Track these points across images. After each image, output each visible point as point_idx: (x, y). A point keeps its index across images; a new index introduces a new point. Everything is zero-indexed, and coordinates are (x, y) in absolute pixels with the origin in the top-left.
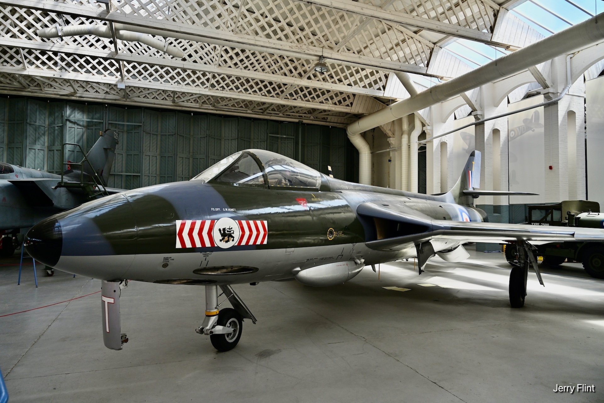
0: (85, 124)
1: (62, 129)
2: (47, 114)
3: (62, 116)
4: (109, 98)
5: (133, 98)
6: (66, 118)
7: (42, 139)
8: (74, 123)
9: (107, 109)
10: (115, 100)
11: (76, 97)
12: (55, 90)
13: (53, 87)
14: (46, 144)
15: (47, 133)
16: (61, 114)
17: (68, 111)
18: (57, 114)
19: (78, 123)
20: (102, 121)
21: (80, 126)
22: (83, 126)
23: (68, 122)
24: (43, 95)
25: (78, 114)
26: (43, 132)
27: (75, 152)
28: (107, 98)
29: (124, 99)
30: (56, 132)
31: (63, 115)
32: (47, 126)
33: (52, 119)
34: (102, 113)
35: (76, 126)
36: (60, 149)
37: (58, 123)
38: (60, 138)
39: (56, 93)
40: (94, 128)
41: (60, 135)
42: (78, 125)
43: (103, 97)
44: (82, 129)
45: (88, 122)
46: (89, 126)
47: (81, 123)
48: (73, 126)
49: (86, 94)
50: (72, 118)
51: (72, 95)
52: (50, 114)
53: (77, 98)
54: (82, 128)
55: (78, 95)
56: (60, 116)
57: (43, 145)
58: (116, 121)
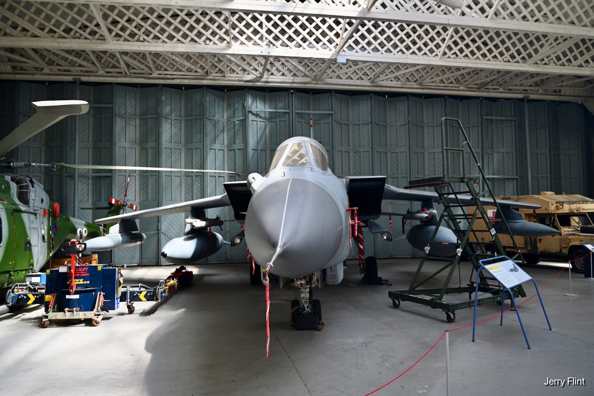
0: (267, 116)
1: (244, 122)
2: (225, 106)
3: (244, 107)
4: (297, 81)
5: (325, 80)
6: (248, 110)
7: (221, 136)
8: (257, 115)
9: (293, 95)
10: (305, 83)
11: (262, 82)
12: (238, 75)
13: (235, 73)
14: (226, 143)
15: (226, 129)
16: (241, 105)
17: (250, 100)
18: (236, 106)
19: (260, 115)
20: (288, 111)
21: (263, 118)
22: (265, 119)
23: (250, 114)
24: (227, 82)
25: (260, 103)
26: (221, 128)
27: (259, 151)
28: (295, 81)
29: (315, 82)
30: (237, 127)
31: (246, 106)
32: (226, 120)
33: (231, 112)
34: (287, 101)
35: (258, 119)
36: (243, 148)
37: (238, 117)
38: (241, 134)
39: (240, 79)
40: (278, 120)
41: (241, 130)
42: (260, 117)
43: (291, 81)
44: (264, 123)
45: (271, 113)
46: (272, 117)
47: (263, 115)
48: (256, 119)
49: (272, 79)
50: (254, 109)
51: (258, 79)
52: (229, 106)
53: (263, 84)
55: (264, 80)
56: (240, 108)
57: (223, 144)
58: (302, 110)
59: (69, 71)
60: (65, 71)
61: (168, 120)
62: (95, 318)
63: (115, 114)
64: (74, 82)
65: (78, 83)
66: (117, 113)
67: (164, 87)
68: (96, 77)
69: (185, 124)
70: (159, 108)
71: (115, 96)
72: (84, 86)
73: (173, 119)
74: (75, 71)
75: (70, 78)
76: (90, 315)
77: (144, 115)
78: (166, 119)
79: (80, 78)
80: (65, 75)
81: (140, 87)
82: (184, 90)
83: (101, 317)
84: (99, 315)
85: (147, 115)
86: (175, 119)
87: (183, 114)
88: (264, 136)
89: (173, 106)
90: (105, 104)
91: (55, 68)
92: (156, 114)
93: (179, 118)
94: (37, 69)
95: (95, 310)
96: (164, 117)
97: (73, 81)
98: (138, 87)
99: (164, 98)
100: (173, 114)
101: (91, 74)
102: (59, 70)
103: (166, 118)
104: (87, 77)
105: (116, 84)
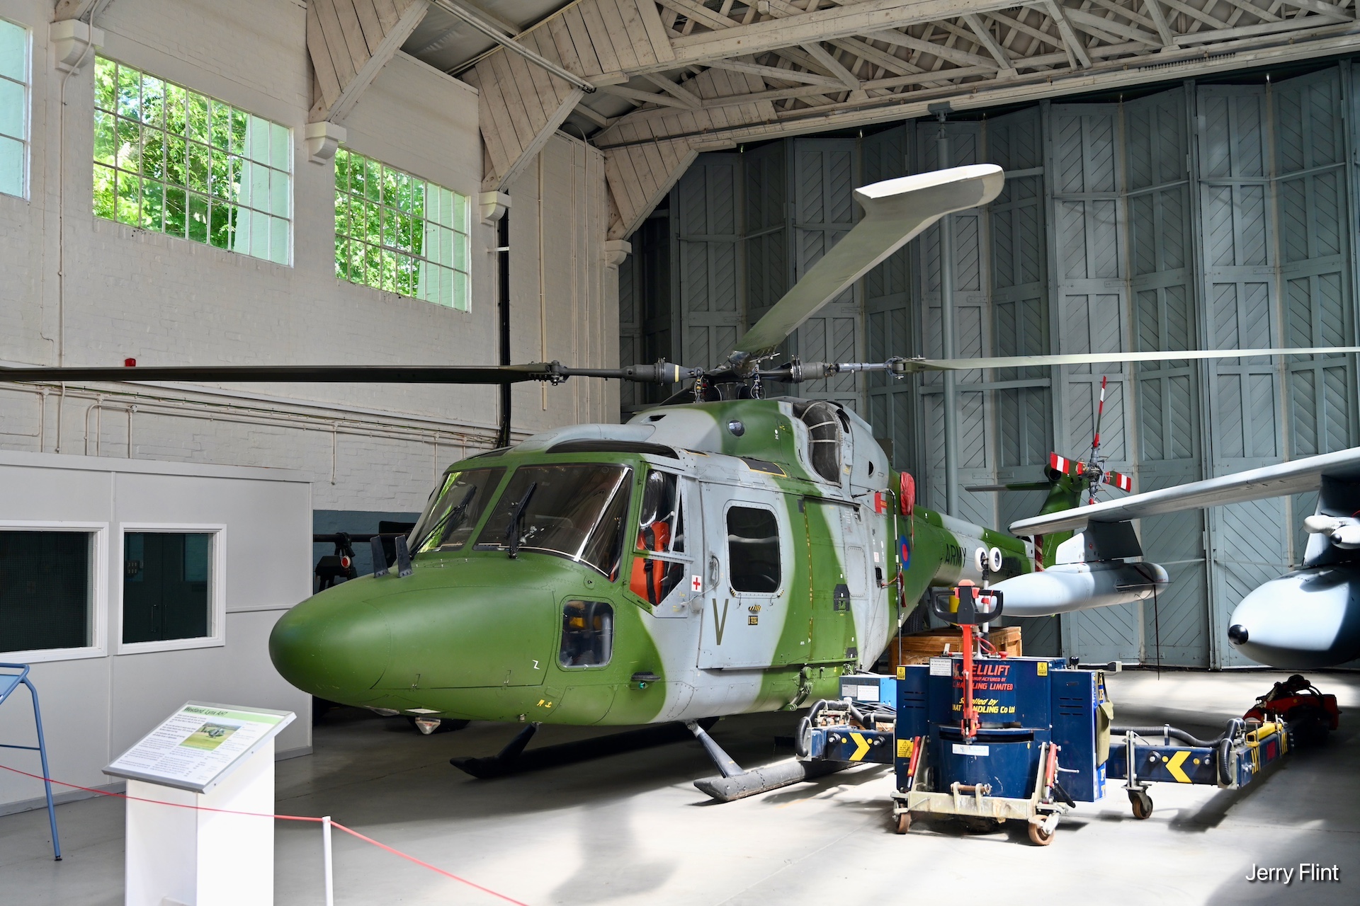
59: (916, 87)
60: (906, 89)
61: (1218, 191)
62: (1036, 820)
63: (1053, 194)
64: (931, 118)
65: (943, 119)
66: (1058, 192)
67: (1200, 87)
68: (990, 92)
69: (1277, 196)
70: (1188, 157)
71: (1050, 140)
72: (958, 125)
73: (1236, 186)
74: (932, 84)
75: (921, 109)
76: (1021, 809)
77: (1140, 187)
78: (1213, 189)
79: (948, 102)
80: (906, 101)
81: (1124, 100)
82: (1268, 85)
83: (1053, 821)
84: (1047, 812)
85: (1150, 184)
86: (1242, 186)
87: (1269, 164)
89: (1234, 142)
90: (1020, 168)
91: (880, 85)
92: (1179, 178)
93: (1258, 180)
94: (834, 97)
95: (1036, 795)
96: (1204, 183)
97: (930, 113)
98: (1116, 100)
99: (1202, 120)
100: (1236, 171)
101: (976, 84)
102: (892, 89)
103: (1211, 186)
104: (967, 96)
105: (1049, 101)
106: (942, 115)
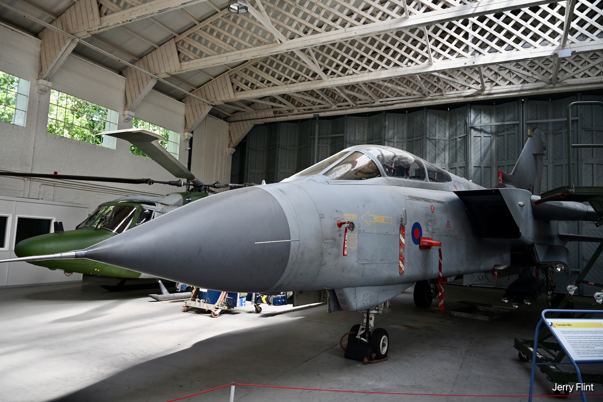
0: (494, 130)
1: (465, 139)
2: (447, 124)
3: (466, 124)
4: (528, 88)
5: (565, 81)
6: (470, 125)
7: (442, 155)
8: (481, 131)
9: (524, 104)
10: (538, 89)
11: (484, 95)
12: (458, 92)
13: (455, 90)
14: (447, 161)
15: (447, 148)
16: (463, 122)
17: (472, 116)
18: (458, 123)
19: (485, 129)
20: (518, 122)
21: (488, 133)
22: (491, 133)
23: (472, 130)
24: (445, 100)
25: (484, 117)
26: (443, 147)
27: (483, 168)
28: (525, 88)
29: (551, 85)
30: (458, 145)
31: (467, 122)
32: (448, 139)
33: (453, 130)
34: (516, 112)
35: (483, 134)
36: (464, 165)
37: (460, 134)
38: (463, 151)
39: (459, 95)
40: (506, 133)
41: (463, 147)
42: (485, 132)
43: (519, 89)
44: (490, 138)
45: (498, 127)
46: (498, 132)
47: (489, 130)
48: (479, 134)
49: (496, 89)
50: (477, 124)
51: (478, 93)
52: (451, 124)
53: (485, 97)
54: (490, 135)
55: (486, 92)
56: (463, 124)
57: (444, 162)
58: (537, 119)
59: (311, 109)
60: (308, 110)
61: (390, 143)
62: (213, 310)
63: (346, 141)
64: (314, 119)
65: (317, 119)
66: (348, 140)
67: (387, 113)
68: (330, 112)
69: (407, 145)
70: (382, 133)
71: (347, 126)
72: (324, 121)
73: (395, 142)
74: (315, 109)
75: (311, 116)
77: (371, 141)
79: (319, 114)
80: (308, 113)
81: (368, 116)
82: (406, 114)
84: (217, 308)
85: (373, 140)
86: (397, 142)
87: (405, 136)
88: (489, 152)
89: (395, 129)
90: (339, 134)
91: (301, 108)
92: (380, 139)
93: (402, 140)
94: (289, 111)
96: (386, 140)
97: (314, 117)
98: (366, 116)
99: (387, 123)
100: (395, 138)
101: (326, 109)
102: (305, 110)
103: (388, 142)
104: (324, 113)
105: (347, 115)
106: (317, 118)
